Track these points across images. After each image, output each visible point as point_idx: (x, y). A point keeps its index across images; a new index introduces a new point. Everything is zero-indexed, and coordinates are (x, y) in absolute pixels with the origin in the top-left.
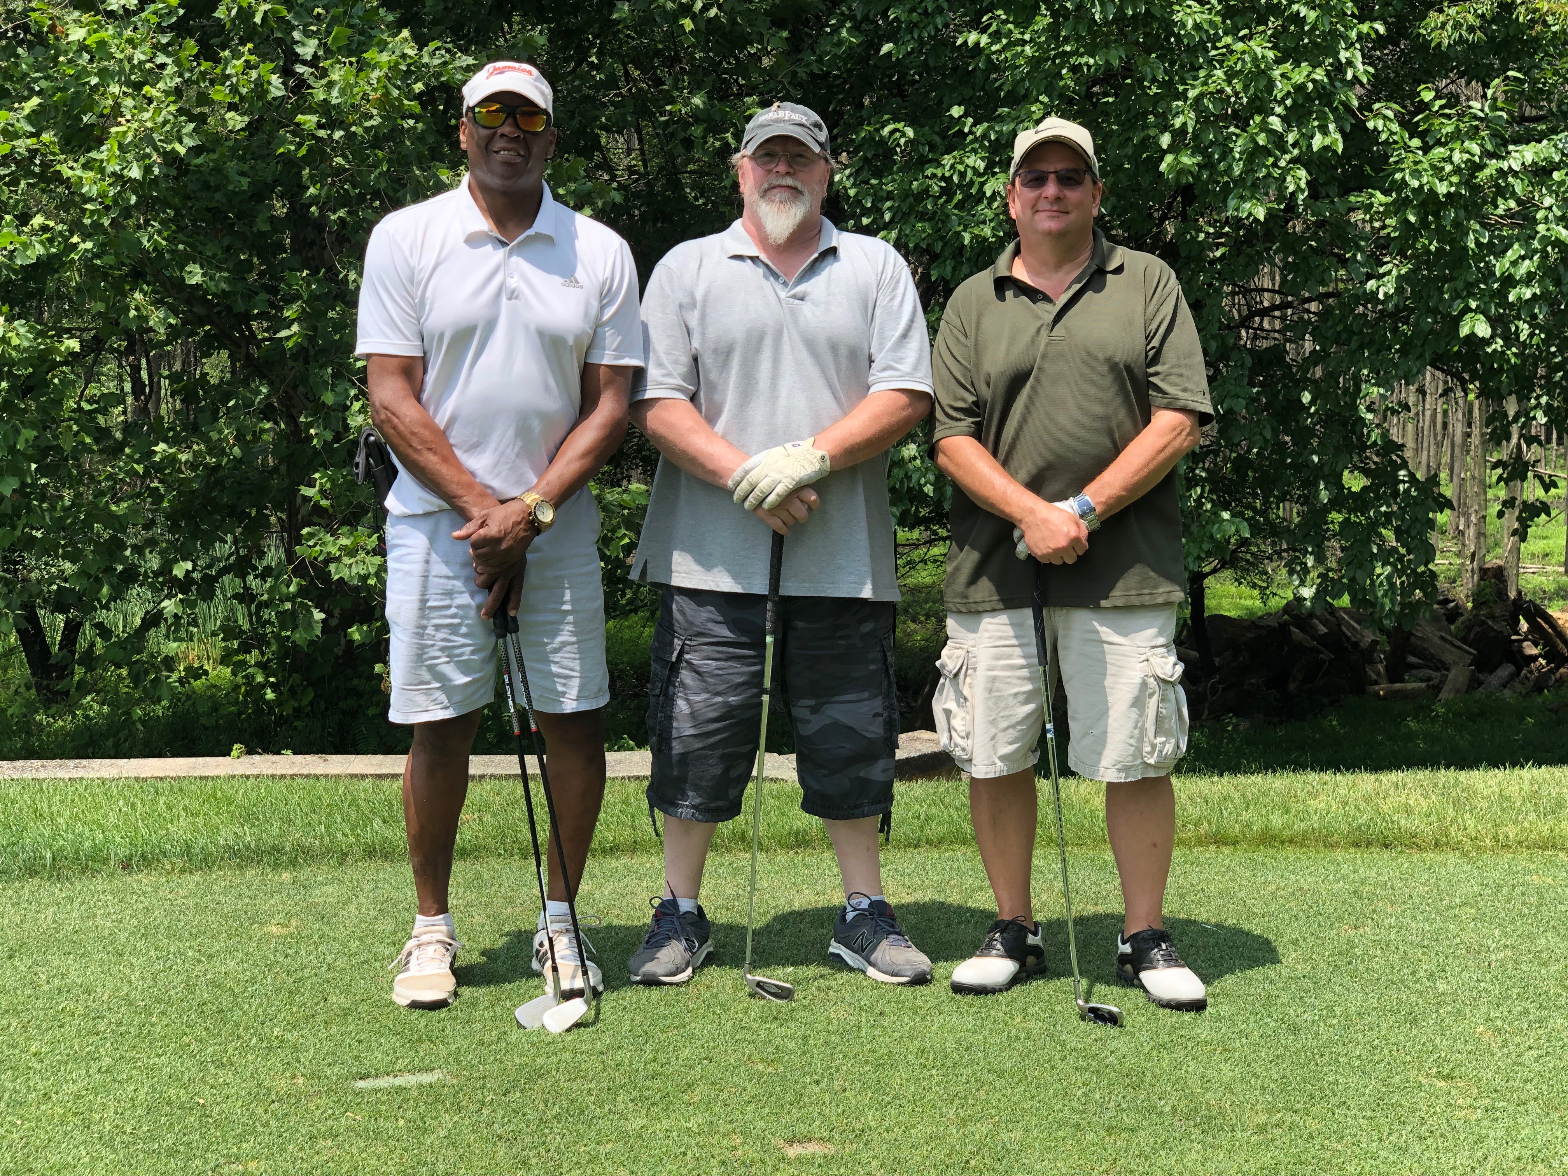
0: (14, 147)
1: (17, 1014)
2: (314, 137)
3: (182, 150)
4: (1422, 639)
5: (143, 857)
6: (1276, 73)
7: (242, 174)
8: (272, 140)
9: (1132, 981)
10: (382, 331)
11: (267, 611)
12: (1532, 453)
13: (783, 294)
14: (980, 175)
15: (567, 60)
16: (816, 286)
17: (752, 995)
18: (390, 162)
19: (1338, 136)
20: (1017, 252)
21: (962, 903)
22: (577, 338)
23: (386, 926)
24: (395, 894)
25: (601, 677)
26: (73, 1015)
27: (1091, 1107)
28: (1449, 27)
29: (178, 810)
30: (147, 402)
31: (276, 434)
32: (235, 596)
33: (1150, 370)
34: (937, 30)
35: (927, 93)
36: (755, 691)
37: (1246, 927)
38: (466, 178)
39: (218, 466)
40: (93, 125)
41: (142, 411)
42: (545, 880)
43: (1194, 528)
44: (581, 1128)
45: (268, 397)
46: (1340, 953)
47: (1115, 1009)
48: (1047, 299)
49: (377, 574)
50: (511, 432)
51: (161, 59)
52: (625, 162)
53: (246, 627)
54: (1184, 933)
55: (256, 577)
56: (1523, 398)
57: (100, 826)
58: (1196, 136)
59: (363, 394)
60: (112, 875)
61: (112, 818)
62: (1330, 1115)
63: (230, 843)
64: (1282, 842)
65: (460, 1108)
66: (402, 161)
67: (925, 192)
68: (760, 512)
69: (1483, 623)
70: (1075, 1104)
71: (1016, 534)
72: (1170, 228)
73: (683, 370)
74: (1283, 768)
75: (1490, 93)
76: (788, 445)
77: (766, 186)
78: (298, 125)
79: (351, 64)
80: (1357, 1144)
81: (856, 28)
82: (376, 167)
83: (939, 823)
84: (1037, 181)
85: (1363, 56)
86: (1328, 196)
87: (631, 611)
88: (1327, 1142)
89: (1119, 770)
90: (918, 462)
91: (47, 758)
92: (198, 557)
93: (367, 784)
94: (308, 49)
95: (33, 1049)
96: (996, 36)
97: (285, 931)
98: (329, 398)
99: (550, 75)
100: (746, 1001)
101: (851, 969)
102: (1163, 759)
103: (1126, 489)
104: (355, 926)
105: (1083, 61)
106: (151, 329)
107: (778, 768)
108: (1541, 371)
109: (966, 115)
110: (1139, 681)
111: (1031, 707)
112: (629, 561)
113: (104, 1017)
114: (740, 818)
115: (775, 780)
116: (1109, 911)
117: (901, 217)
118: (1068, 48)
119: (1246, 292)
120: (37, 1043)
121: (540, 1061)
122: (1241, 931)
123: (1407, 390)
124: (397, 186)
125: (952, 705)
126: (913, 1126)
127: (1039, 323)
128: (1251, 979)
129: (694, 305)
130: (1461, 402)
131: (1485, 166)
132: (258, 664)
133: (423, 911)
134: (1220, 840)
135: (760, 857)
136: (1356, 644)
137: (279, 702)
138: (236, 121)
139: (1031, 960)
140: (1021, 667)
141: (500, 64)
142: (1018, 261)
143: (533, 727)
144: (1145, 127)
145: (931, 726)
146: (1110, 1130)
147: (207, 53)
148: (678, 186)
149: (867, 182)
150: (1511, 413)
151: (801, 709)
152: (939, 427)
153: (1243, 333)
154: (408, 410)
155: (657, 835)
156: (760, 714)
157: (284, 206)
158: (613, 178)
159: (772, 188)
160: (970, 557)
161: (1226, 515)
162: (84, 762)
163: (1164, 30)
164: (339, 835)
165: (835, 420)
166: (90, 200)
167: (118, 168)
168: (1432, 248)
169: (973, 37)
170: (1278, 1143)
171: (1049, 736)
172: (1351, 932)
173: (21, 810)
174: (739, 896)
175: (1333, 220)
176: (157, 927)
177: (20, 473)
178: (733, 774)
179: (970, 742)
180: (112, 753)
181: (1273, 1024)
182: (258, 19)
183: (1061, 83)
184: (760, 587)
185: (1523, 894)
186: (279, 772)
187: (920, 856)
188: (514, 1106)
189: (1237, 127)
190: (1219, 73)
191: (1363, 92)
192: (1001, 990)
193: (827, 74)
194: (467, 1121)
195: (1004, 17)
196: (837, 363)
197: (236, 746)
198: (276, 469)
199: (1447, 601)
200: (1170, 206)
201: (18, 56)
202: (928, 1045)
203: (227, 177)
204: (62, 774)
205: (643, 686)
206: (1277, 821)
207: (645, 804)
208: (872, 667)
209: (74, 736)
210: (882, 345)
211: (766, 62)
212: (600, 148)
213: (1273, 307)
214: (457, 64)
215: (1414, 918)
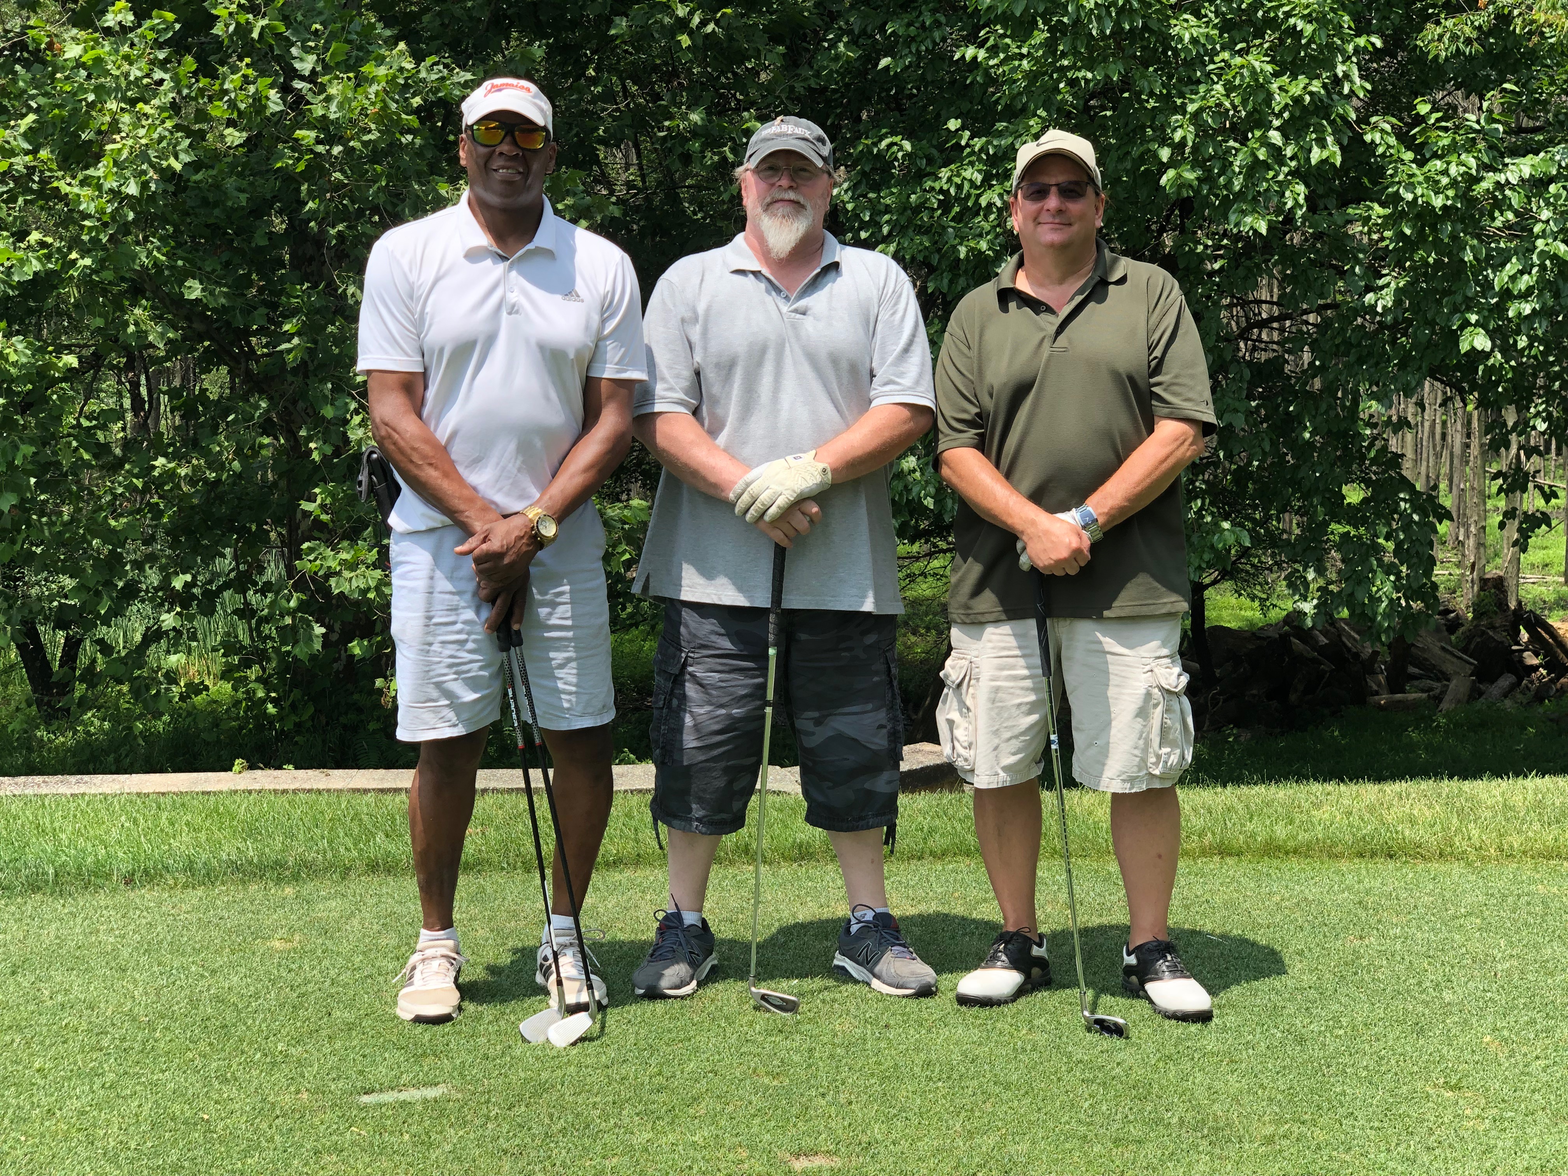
0: (11, 164)
1: (20, 1029)
2: (312, 151)
3: (178, 167)
4: (1423, 650)
5: (146, 872)
6: (1274, 87)
7: (241, 190)
8: (272, 154)
9: (1137, 992)
10: (382, 347)
11: (267, 627)
12: (1531, 464)
13: (785, 308)
14: (977, 188)
15: (565, 76)
16: (817, 301)
17: (756, 1008)
18: (389, 178)
19: (1336, 149)
20: (1020, 264)
21: (966, 914)
22: (579, 353)
23: (389, 940)
24: (398, 909)
25: (605, 691)
26: (76, 1031)
27: (1097, 1119)
28: (1446, 39)
29: (181, 826)
30: (147, 417)
31: (276, 449)
32: (235, 612)
33: (1152, 380)
34: (935, 44)
35: (925, 107)
36: (758, 703)
37: (1251, 936)
38: (466, 194)
39: (218, 481)
40: (90, 141)
41: (142, 427)
42: (549, 893)
43: (1195, 539)
44: (587, 1142)
45: (267, 411)
46: (1346, 964)
47: (1121, 1021)
48: (1050, 310)
49: (377, 589)
50: (512, 446)
51: (158, 75)
52: (623, 177)
53: (247, 642)
54: (1189, 944)
55: (256, 592)
56: (1522, 408)
57: (102, 842)
58: (1195, 148)
59: (363, 408)
60: (115, 890)
61: (115, 833)
62: (1337, 1126)
63: (233, 858)
64: (1287, 853)
65: (465, 1123)
66: (399, 176)
67: (922, 206)
68: (761, 524)
69: (1483, 633)
70: (1082, 1116)
71: (1019, 546)
72: (1168, 240)
73: (685, 384)
74: (1287, 778)
75: (1485, 105)
76: (790, 458)
77: (768, 200)
78: (297, 140)
79: (349, 79)
80: (1365, 1155)
81: (853, 43)
82: (375, 182)
83: (942, 835)
84: (1039, 193)
85: (1360, 69)
86: (1326, 208)
87: (631, 626)
88: (1335, 1153)
89: (1124, 781)
90: (918, 474)
91: (49, 774)
92: (198, 573)
93: (370, 798)
94: (306, 64)
95: (37, 1065)
96: (993, 51)
97: (289, 946)
98: (328, 412)
99: (549, 90)
100: (751, 1015)
101: (856, 982)
102: (1168, 770)
103: (1129, 500)
104: (359, 940)
105: (1080, 74)
106: (151, 345)
107: (781, 781)
108: (1540, 382)
109: (963, 128)
110: (1144, 691)
111: (1034, 718)
112: (630, 575)
113: (107, 1033)
114: (743, 831)
115: (779, 793)
116: (1114, 922)
117: (899, 230)
118: (1066, 63)
119: (1244, 303)
120: (41, 1059)
121: (544, 1075)
122: (1247, 941)
123: (1406, 403)
124: (395, 200)
125: (955, 715)
126: (920, 1139)
127: (1042, 335)
128: (1257, 990)
129: (696, 320)
130: (1460, 412)
131: (1482, 179)
132: (258, 680)
133: (428, 926)
134: (1224, 851)
135: (763, 869)
136: (1357, 655)
137: (280, 717)
138: (235, 137)
139: (1036, 971)
140: (1025, 678)
141: (498, 81)
142: (1021, 274)
143: (537, 741)
144: (1145, 140)
145: (934, 739)
146: (1117, 1142)
147: (206, 69)
148: (676, 200)
149: (865, 196)
150: (1510, 424)
151: (805, 721)
152: (942, 438)
153: (1242, 345)
154: (408, 426)
155: (661, 848)
156: (763, 726)
157: (282, 222)
158: (612, 193)
159: (775, 202)
160: (974, 570)
161: (1226, 525)
162: (86, 778)
163: (1162, 44)
164: (342, 850)
165: (837, 433)
166: (88, 216)
167: (115, 185)
168: (1431, 260)
169: (970, 52)
170: (1286, 1154)
171: (1054, 747)
172: (1357, 943)
173: (23, 826)
174: (743, 908)
175: (1331, 232)
176: (160, 942)
177: (19, 489)
178: (737, 786)
179: (972, 752)
180: (113, 768)
181: (1279, 1035)
182: (255, 35)
183: (1059, 97)
184: (763, 600)
185: (1529, 904)
186: (281, 787)
187: (924, 868)
188: (519, 1120)
189: (1235, 140)
190: (1219, 88)
191: (1360, 104)
192: (1006, 1002)
193: (825, 89)
194: (472, 1136)
195: (1001, 31)
196: (839, 378)
197: (237, 761)
198: (275, 484)
199: (1448, 611)
200: (1168, 218)
201: (15, 73)
202: (934, 1057)
203: (225, 193)
204: (63, 790)
205: (644, 699)
206: (1281, 831)
207: (648, 817)
208: (876, 679)
209: (74, 751)
210: (883, 360)
211: (763, 77)
212: (598, 162)
213: (1272, 319)
214: (456, 79)
215: (1419, 928)
